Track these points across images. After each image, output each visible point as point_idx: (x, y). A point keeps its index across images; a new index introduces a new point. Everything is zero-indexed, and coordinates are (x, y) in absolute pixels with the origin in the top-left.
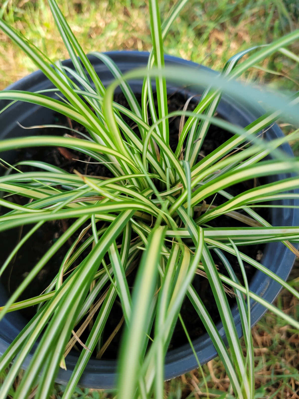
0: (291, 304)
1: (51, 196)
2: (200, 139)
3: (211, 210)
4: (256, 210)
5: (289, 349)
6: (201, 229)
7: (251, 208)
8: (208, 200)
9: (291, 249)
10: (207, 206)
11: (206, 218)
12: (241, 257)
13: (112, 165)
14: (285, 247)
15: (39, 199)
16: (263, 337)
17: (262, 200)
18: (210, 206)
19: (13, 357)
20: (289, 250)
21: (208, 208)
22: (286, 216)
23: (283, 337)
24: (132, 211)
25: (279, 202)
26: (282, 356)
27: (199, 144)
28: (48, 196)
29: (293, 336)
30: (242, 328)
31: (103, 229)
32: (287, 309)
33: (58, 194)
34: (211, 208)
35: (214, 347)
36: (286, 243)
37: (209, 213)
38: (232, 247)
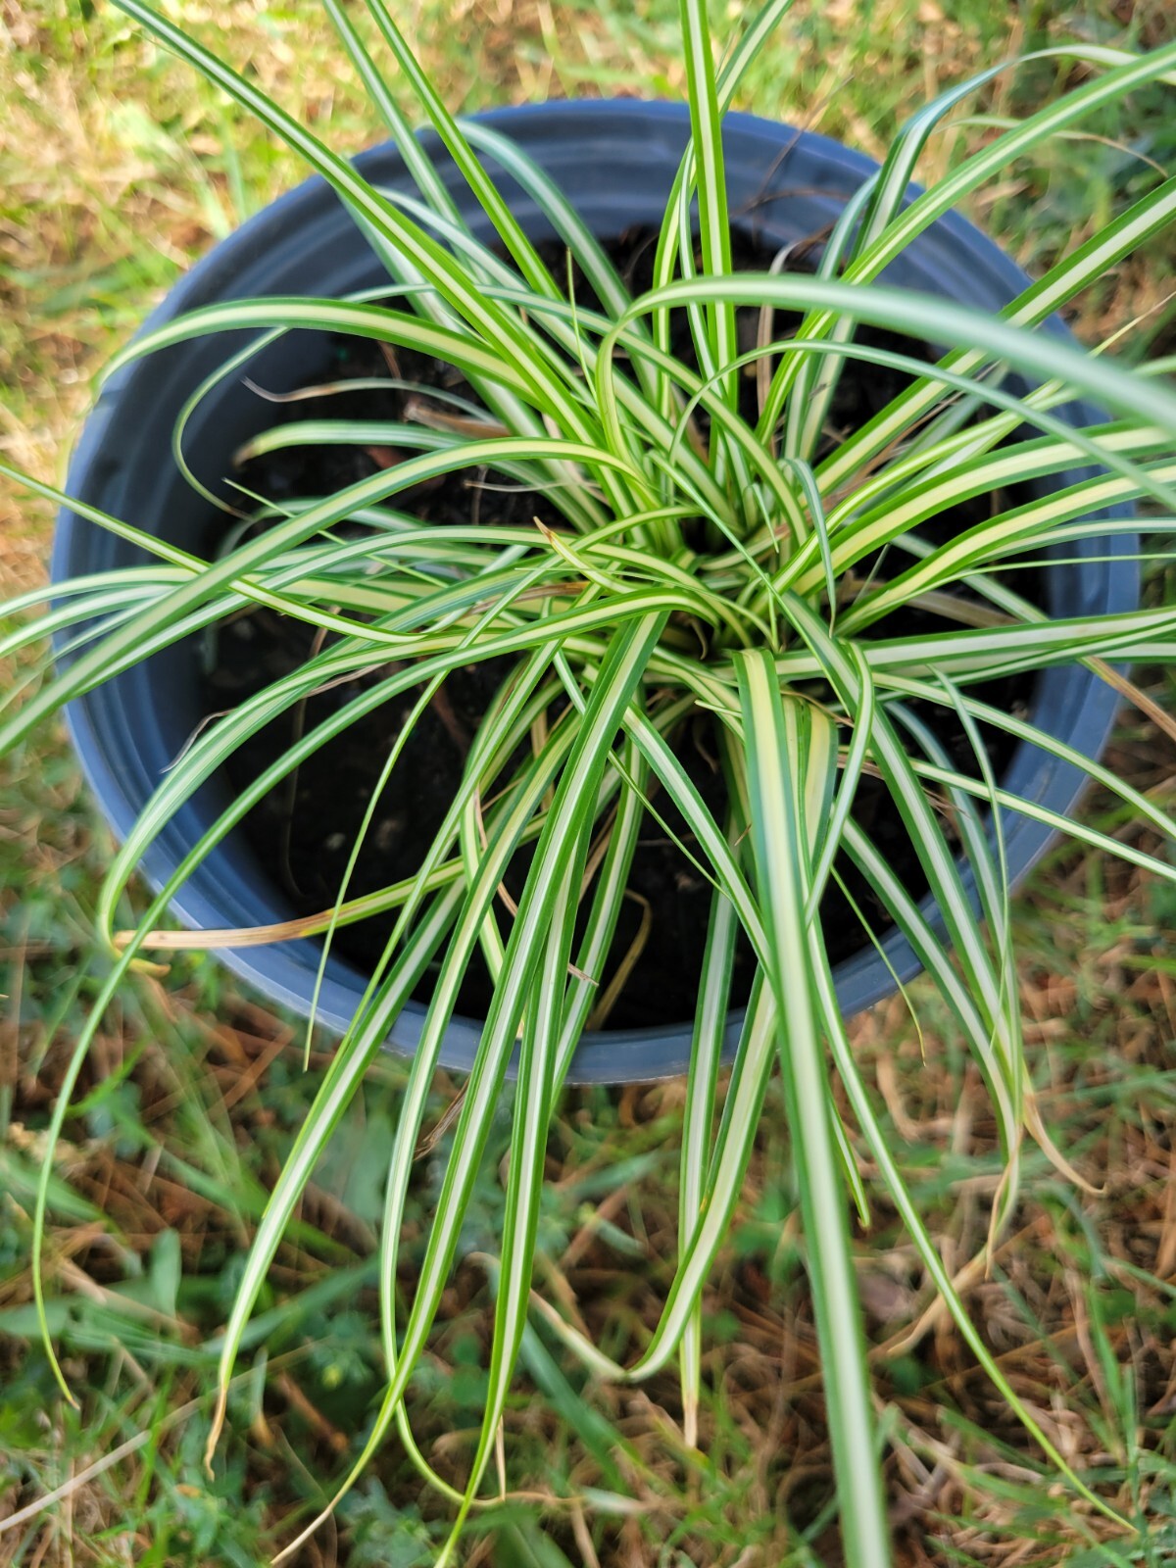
0: (1132, 883)
1: (418, 601)
2: (824, 386)
3: (872, 593)
4: (1001, 578)
5: (1131, 1017)
6: (854, 646)
7: (987, 574)
8: (862, 567)
9: (1105, 678)
10: (856, 584)
11: (857, 617)
12: (969, 710)
13: (562, 490)
14: (1089, 674)
15: (386, 612)
16: (1045, 992)
17: (1015, 549)
18: (868, 582)
19: (388, 1028)
20: (1101, 682)
21: (859, 591)
22: (1090, 591)
23: (1112, 985)
24: (661, 614)
25: (1070, 548)
26: (1113, 1041)
27: (821, 401)
28: (408, 602)
29: (1140, 980)
30: (979, 898)
31: (550, 685)
32: (1119, 898)
33: (435, 590)
34: (870, 589)
35: (912, 949)
36: (1088, 661)
37: (865, 602)
38: (942, 687)
